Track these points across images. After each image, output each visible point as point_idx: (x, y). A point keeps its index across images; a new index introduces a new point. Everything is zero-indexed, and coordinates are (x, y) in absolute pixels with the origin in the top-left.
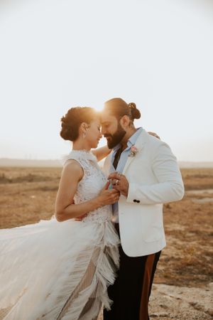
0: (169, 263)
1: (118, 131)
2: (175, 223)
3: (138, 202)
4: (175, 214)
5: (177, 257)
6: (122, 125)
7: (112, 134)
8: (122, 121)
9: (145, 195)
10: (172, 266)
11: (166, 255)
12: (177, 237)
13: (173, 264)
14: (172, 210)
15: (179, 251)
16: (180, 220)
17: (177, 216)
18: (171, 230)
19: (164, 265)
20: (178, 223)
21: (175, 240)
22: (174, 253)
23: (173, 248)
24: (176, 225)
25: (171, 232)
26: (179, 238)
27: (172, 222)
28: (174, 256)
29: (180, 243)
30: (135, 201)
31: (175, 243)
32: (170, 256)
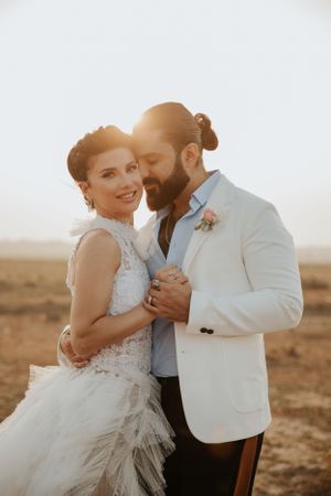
0: (295, 479)
1: (174, 176)
2: (308, 390)
3: (211, 332)
4: (308, 369)
5: (312, 467)
6: (185, 164)
7: (162, 181)
8: (184, 155)
9: (224, 318)
10: (299, 487)
11: (287, 462)
12: (311, 423)
13: (304, 482)
14: (302, 361)
15: (318, 453)
16: (321, 383)
17: (314, 376)
18: (299, 405)
19: (281, 484)
20: (317, 390)
21: (307, 428)
22: (306, 457)
23: (302, 446)
24: (312, 394)
25: (301, 410)
26: (317, 425)
27: (302, 388)
28: (305, 464)
29: (319, 435)
30: (203, 330)
31: (307, 437)
32: (297, 465)
